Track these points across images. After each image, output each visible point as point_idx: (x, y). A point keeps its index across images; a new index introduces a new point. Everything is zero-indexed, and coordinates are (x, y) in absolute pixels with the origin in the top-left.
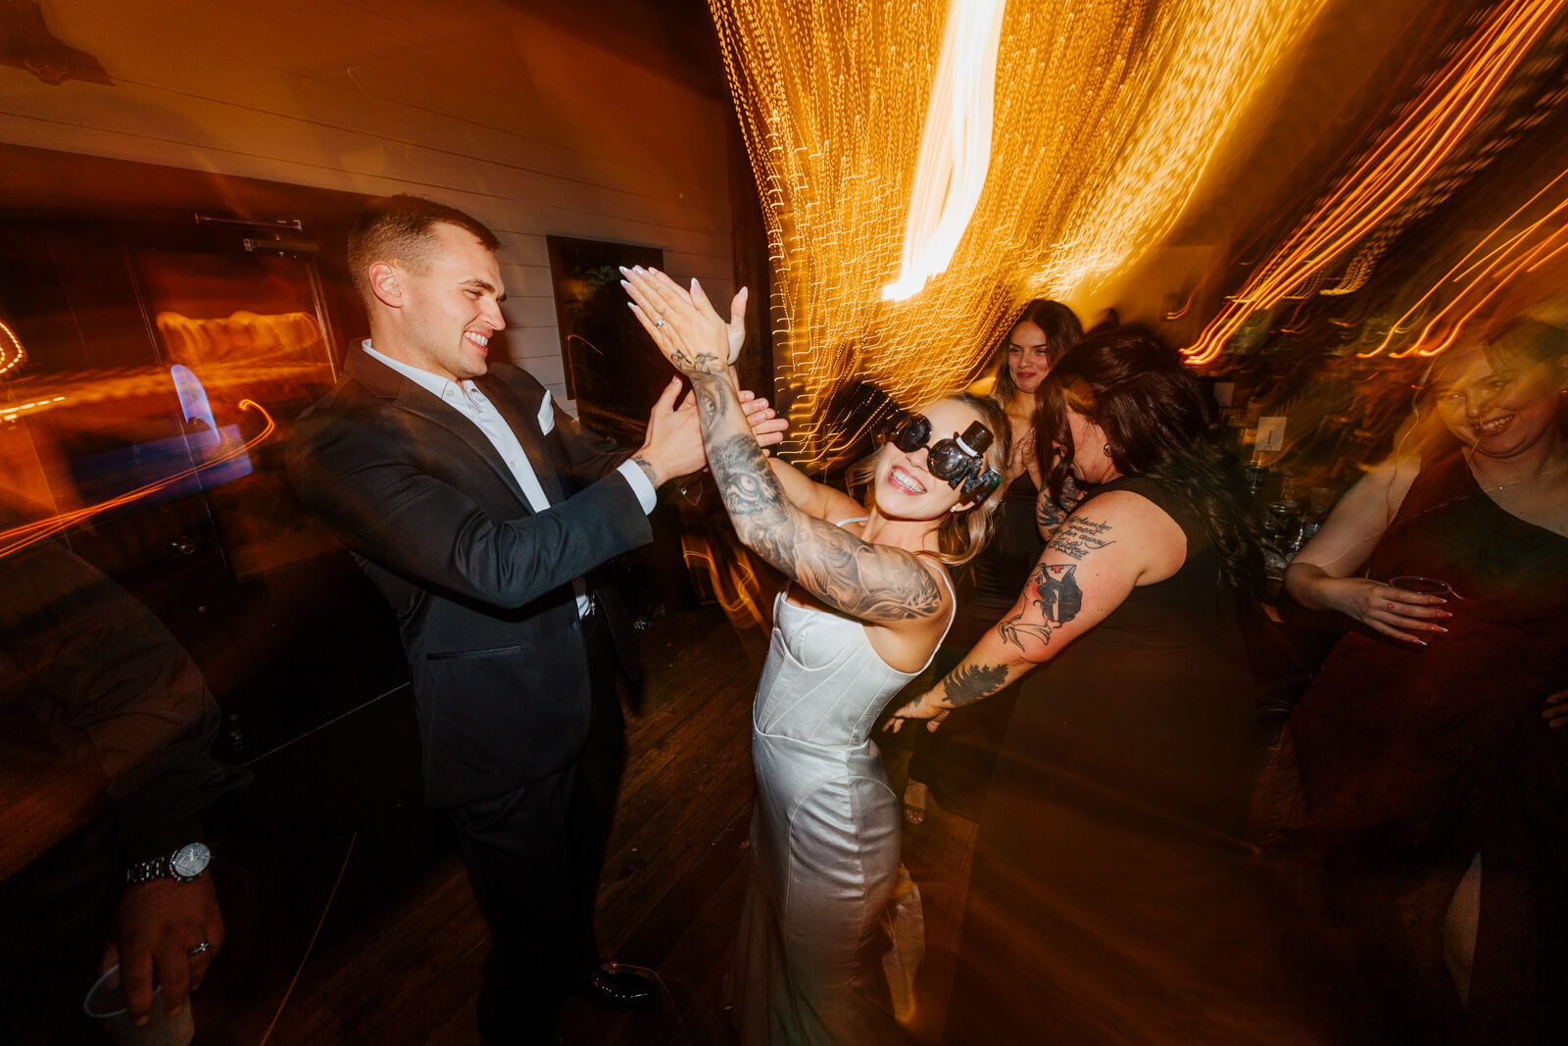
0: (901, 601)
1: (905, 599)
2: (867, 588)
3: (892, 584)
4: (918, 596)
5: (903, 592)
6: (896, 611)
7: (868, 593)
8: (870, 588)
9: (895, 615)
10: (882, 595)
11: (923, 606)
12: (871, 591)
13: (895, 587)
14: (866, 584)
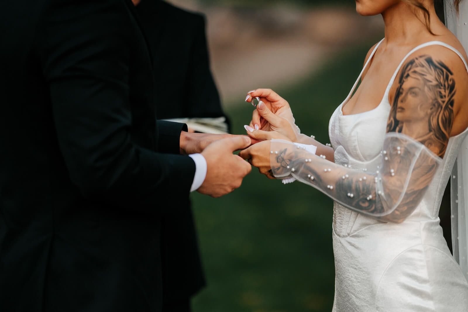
0: (440, 109)
1: (440, 106)
2: (428, 134)
3: (427, 114)
4: (440, 93)
5: (434, 105)
6: (447, 113)
7: (431, 133)
8: (428, 131)
9: (450, 115)
10: (434, 122)
11: (447, 92)
12: (430, 131)
13: (429, 111)
14: (424, 136)
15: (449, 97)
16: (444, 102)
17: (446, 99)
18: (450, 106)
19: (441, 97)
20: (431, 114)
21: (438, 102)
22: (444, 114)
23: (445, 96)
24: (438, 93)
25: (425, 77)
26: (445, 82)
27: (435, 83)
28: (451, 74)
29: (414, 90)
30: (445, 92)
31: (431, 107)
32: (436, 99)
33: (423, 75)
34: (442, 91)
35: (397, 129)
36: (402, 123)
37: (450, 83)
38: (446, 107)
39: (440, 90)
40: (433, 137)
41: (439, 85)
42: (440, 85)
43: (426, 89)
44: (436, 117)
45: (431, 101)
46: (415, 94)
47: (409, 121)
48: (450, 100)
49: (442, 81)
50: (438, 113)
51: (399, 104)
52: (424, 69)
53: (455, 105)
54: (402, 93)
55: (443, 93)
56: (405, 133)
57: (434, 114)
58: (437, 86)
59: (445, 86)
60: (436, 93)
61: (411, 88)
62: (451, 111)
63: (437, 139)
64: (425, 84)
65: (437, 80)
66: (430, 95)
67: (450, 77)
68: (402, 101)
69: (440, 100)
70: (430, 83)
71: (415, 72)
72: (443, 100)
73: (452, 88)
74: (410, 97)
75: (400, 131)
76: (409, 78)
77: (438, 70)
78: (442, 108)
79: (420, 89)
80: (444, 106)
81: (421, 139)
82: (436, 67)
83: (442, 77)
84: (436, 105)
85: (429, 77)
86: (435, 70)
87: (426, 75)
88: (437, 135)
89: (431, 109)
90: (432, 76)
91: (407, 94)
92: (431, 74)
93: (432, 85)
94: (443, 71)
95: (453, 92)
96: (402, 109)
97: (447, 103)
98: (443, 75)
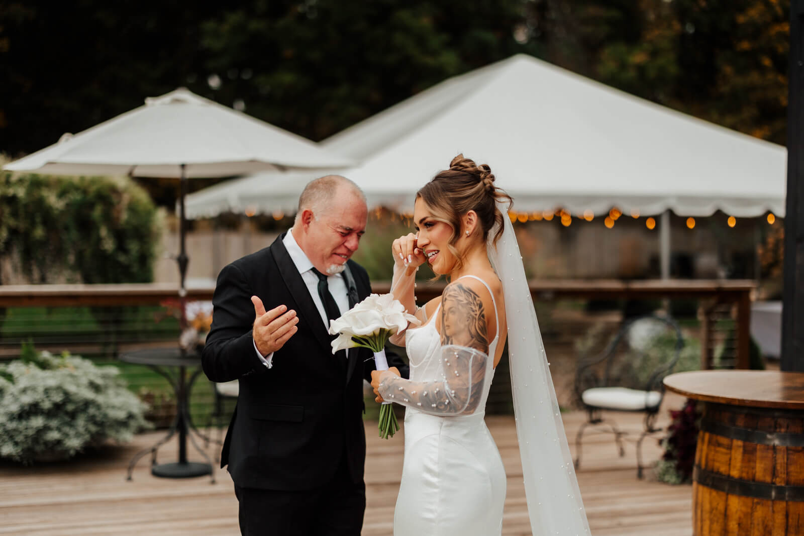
15: (480, 311)
16: (476, 315)
17: (478, 313)
18: (482, 318)
19: (473, 311)
20: (469, 324)
21: (471, 315)
22: (479, 323)
23: (476, 311)
25: (457, 298)
27: (465, 302)
28: (478, 297)
29: (452, 309)
30: (475, 307)
31: (467, 319)
32: (469, 313)
33: (456, 297)
34: (473, 307)
35: (450, 342)
36: (451, 337)
37: (478, 302)
38: (479, 318)
39: (471, 306)
40: (476, 342)
41: (469, 303)
43: (460, 307)
44: (474, 326)
45: (465, 315)
46: (453, 312)
47: (455, 334)
48: (481, 313)
49: (471, 300)
50: (474, 324)
51: (446, 323)
52: (456, 292)
53: (485, 318)
54: (445, 314)
55: (474, 308)
56: (455, 344)
57: (471, 324)
58: (467, 304)
59: (474, 303)
60: (469, 309)
61: (450, 308)
62: (484, 322)
63: (479, 343)
64: (459, 304)
65: (467, 300)
66: (464, 311)
67: (477, 299)
68: (446, 320)
69: (473, 313)
70: (462, 302)
71: (450, 295)
72: (476, 313)
73: (480, 306)
74: (451, 316)
75: (452, 344)
76: (447, 301)
77: (467, 293)
78: (476, 320)
79: (456, 308)
80: (477, 318)
81: (468, 345)
82: (465, 291)
83: (470, 298)
84: (470, 317)
85: (460, 298)
86: (464, 293)
88: (479, 340)
89: (468, 321)
90: (463, 298)
91: (448, 313)
92: (461, 296)
93: (463, 304)
94: (471, 294)
95: (482, 308)
96: (449, 326)
97: (479, 316)
98: (471, 296)
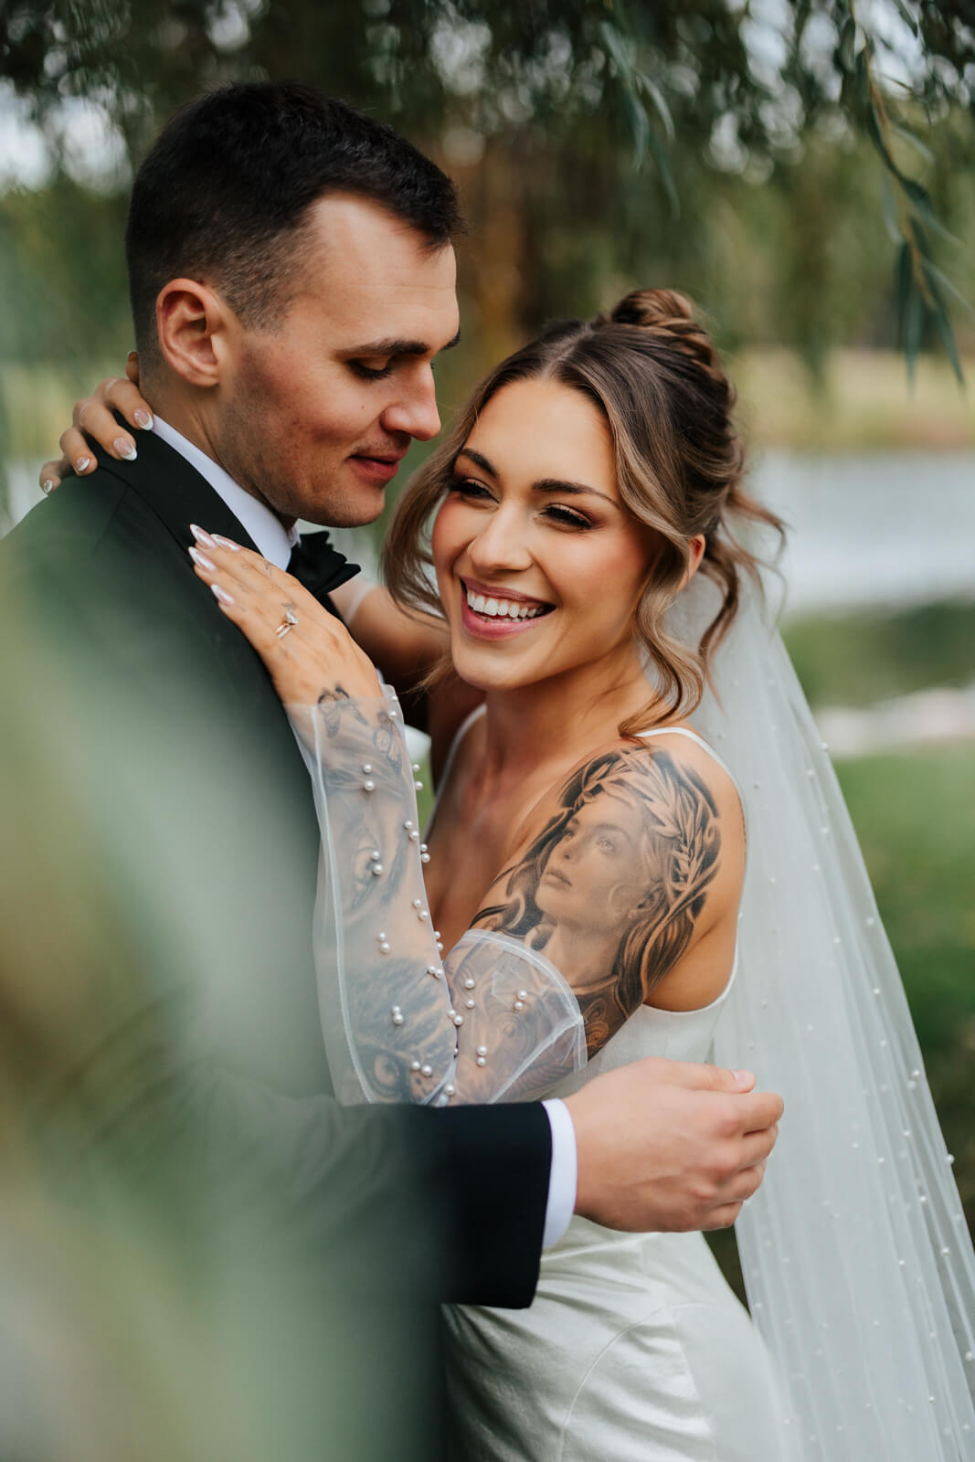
15: (697, 883)
16: (678, 893)
17: (687, 889)
18: (689, 912)
19: (676, 878)
20: (635, 922)
21: (662, 890)
22: (666, 928)
23: (686, 877)
24: (672, 862)
25: (648, 804)
26: (695, 835)
27: (670, 829)
28: (716, 814)
29: (611, 834)
30: (690, 864)
31: (641, 901)
32: (661, 880)
33: (646, 797)
34: (683, 860)
36: (553, 923)
37: (709, 840)
38: (680, 912)
39: (678, 855)
40: (613, 993)
41: (679, 841)
42: (682, 840)
43: (645, 842)
44: (645, 933)
45: (646, 883)
46: (613, 850)
48: (695, 891)
49: (688, 828)
50: (652, 925)
51: (555, 861)
52: (648, 780)
53: (705, 910)
54: (571, 833)
55: (684, 865)
57: (642, 921)
58: (673, 839)
59: (693, 845)
60: (666, 861)
61: (604, 826)
62: (687, 929)
63: (618, 999)
64: (645, 826)
65: (677, 823)
66: (650, 862)
67: (712, 822)
68: (565, 856)
69: (670, 885)
70: (659, 828)
71: (620, 782)
72: (677, 887)
73: (709, 857)
74: (594, 852)
75: (536, 946)
76: (600, 796)
77: (684, 792)
78: (668, 909)
79: (628, 838)
80: (673, 907)
81: (582, 991)
82: (680, 782)
83: (691, 815)
84: (657, 896)
85: (659, 808)
86: (678, 791)
87: (651, 800)
88: (625, 991)
89: (641, 906)
90: (665, 804)
91: (587, 840)
92: (664, 800)
93: (660, 836)
94: (696, 801)
95: (710, 870)
96: (563, 881)
97: (685, 901)
98: (696, 813)
